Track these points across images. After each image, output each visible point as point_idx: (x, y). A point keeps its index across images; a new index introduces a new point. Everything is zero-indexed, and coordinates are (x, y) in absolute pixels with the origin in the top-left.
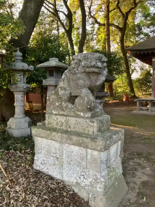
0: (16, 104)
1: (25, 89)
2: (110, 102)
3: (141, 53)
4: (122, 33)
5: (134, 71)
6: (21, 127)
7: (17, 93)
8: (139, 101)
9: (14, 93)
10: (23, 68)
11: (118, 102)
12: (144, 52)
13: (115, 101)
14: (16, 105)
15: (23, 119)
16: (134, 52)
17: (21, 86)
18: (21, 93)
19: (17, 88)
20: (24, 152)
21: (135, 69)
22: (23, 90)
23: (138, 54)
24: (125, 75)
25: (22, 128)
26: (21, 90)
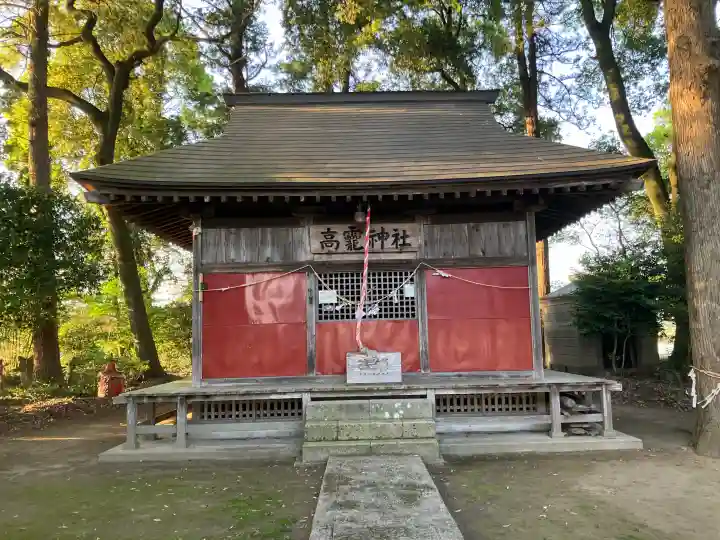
2: (29, 407)
3: (138, 198)
4: (104, 131)
5: (165, 277)
8: (138, 401)
11: (70, 403)
12: (153, 194)
13: (54, 401)
16: (113, 193)
21: (168, 271)
23: (128, 199)
24: (112, 287)
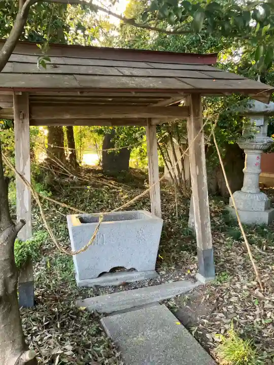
0: (246, 169)
1: (266, 144)
6: (252, 209)
7: (251, 151)
9: (245, 152)
10: (266, 109)
14: (247, 171)
15: (257, 196)
17: (260, 140)
18: (257, 151)
19: (252, 143)
20: (266, 249)
22: (262, 146)
25: (254, 209)
26: (259, 146)
